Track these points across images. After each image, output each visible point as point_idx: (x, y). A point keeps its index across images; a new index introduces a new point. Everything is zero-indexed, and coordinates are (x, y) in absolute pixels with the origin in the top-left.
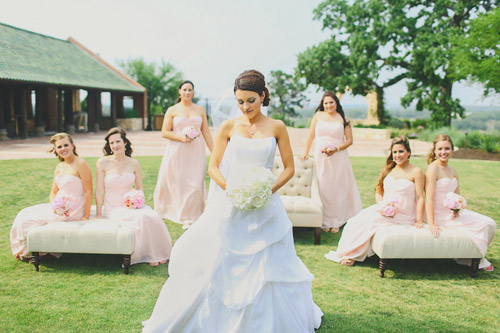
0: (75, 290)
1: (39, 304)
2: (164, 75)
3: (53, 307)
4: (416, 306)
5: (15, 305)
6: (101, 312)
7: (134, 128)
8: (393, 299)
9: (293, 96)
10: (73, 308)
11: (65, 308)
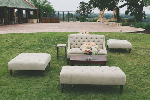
0: (26, 83)
1: (15, 89)
2: (44, 3)
3: (20, 90)
4: (143, 88)
5: (7, 89)
6: (37, 92)
7: (34, 22)
8: (135, 86)
9: (88, 11)
10: (27, 90)
11: (24, 90)
